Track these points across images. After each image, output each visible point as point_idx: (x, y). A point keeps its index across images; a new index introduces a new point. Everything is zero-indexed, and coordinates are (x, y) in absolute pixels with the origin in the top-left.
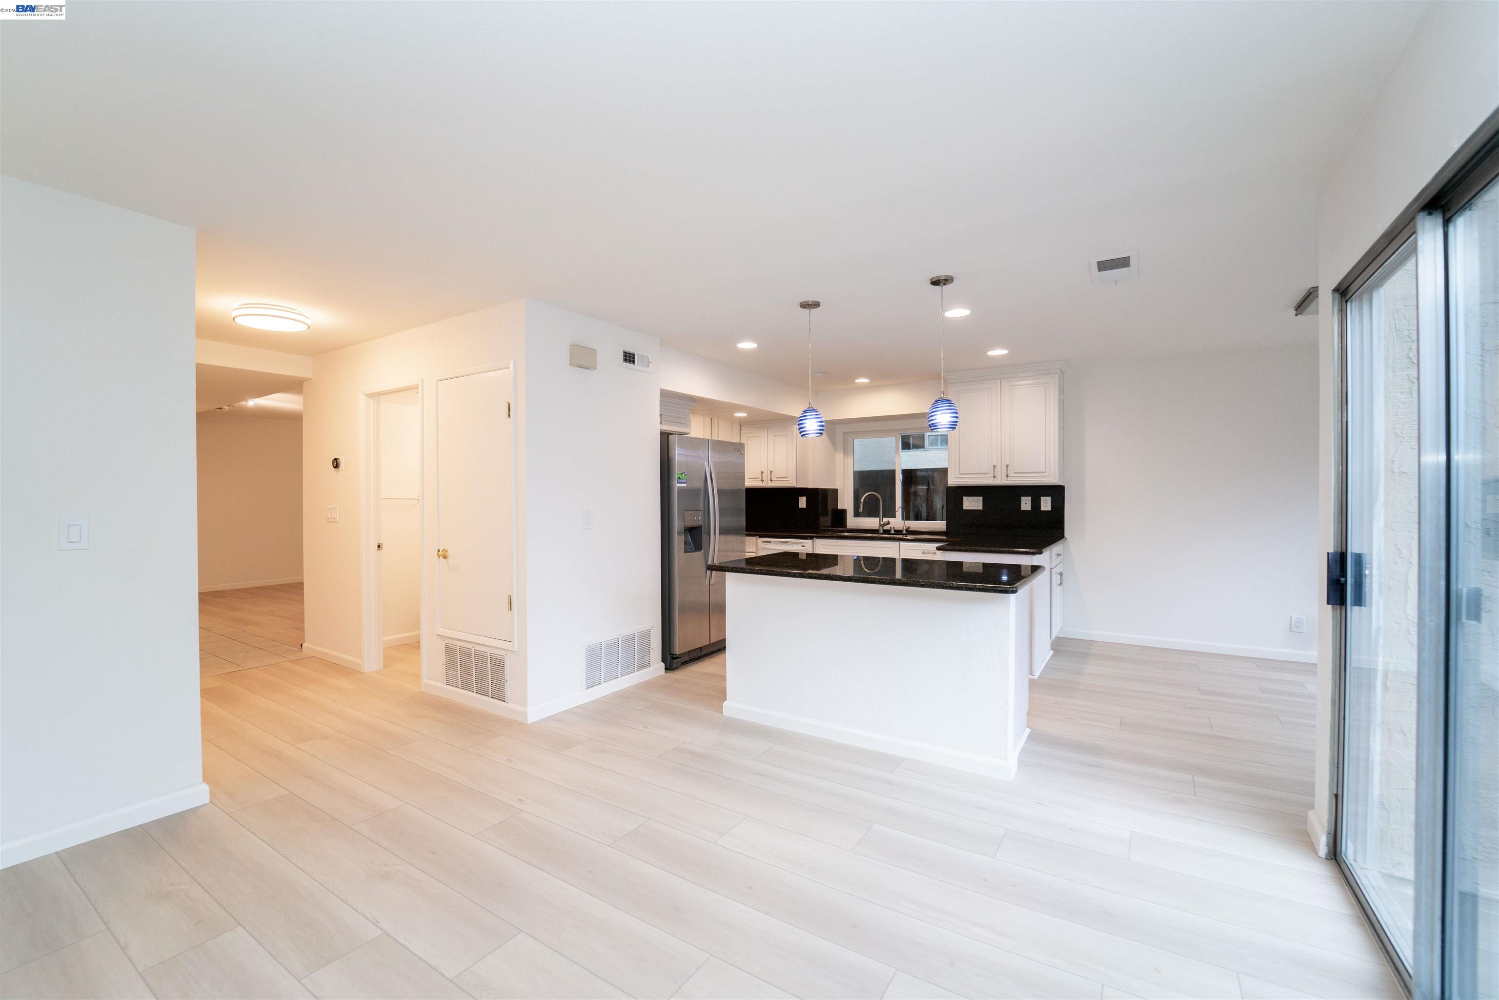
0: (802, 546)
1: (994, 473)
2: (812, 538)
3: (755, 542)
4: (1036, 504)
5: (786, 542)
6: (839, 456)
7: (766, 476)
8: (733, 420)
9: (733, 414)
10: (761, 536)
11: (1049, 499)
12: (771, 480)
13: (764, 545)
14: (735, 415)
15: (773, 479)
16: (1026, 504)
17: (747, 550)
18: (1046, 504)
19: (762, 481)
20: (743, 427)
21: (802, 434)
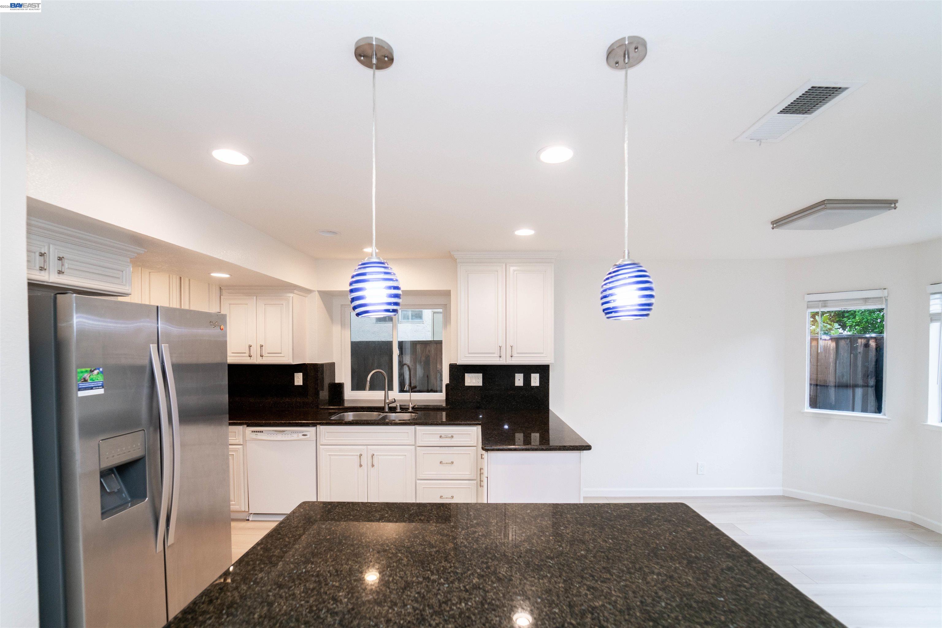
0: (304, 435)
1: (500, 353)
2: (314, 425)
3: (241, 432)
4: (527, 380)
5: (283, 431)
6: (336, 329)
7: (255, 351)
8: (210, 283)
9: (209, 273)
10: (249, 425)
11: (537, 376)
12: (262, 356)
13: (254, 436)
14: (212, 274)
15: (264, 354)
16: (519, 380)
17: (231, 442)
18: (535, 380)
19: (250, 356)
20: (224, 292)
21: (359, 310)
